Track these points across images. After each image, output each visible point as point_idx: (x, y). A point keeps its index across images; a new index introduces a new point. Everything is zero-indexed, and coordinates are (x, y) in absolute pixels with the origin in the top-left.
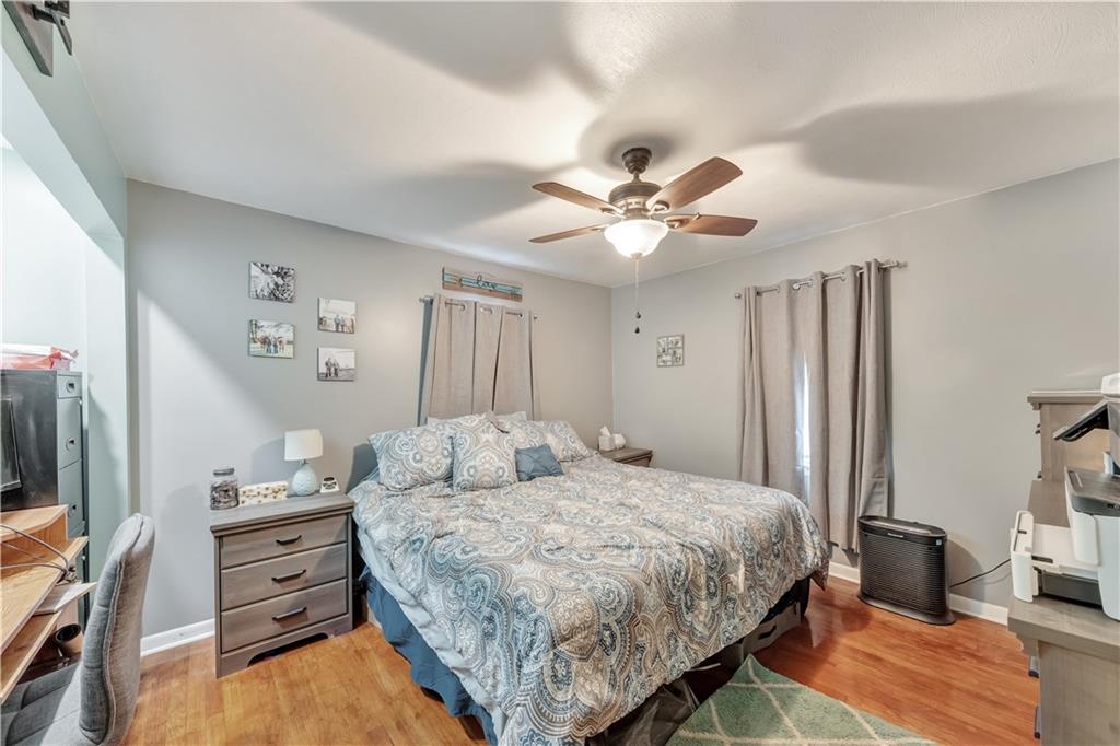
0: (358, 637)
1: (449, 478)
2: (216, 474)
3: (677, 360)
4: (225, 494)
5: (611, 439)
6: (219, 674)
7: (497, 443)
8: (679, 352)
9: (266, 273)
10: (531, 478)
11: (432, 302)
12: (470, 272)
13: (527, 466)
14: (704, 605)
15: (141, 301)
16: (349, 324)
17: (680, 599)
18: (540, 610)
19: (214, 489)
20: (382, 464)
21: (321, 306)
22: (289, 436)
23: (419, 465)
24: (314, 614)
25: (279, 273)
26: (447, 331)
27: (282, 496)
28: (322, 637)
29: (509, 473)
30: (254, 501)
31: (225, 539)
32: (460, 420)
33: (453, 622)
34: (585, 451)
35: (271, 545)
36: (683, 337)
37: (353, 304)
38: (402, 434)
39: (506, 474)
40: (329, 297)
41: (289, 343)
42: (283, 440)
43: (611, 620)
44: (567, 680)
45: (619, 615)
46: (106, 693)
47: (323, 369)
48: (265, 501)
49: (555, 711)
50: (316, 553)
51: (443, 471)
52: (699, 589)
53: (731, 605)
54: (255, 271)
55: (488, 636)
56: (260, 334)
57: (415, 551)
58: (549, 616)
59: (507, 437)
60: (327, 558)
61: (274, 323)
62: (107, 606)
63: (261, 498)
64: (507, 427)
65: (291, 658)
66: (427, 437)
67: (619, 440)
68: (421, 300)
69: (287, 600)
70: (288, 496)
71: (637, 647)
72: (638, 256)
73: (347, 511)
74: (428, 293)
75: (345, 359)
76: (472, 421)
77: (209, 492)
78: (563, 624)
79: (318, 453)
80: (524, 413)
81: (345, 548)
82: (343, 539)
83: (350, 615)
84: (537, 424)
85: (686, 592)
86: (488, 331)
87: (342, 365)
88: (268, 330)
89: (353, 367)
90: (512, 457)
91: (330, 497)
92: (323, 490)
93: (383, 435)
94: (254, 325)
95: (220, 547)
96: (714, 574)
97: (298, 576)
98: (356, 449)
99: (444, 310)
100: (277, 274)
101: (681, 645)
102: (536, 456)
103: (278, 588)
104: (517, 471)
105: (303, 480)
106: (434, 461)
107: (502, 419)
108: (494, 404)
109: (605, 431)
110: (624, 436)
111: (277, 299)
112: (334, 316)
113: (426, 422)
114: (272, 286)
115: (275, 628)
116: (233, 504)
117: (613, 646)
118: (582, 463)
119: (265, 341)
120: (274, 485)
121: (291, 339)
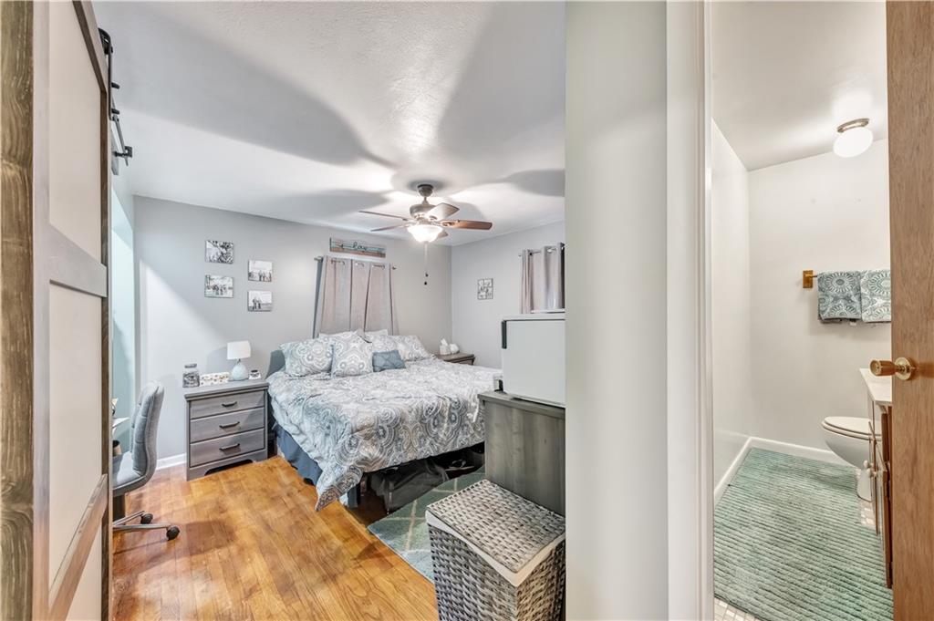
0: (271, 462)
1: (329, 370)
2: (186, 367)
3: (489, 295)
4: (192, 378)
5: (446, 347)
6: (188, 480)
7: (361, 348)
8: (490, 290)
9: (216, 246)
10: (382, 370)
11: (322, 260)
12: (349, 240)
13: (380, 362)
14: (445, 425)
15: (141, 265)
16: (268, 275)
17: (429, 421)
18: (349, 420)
19: (185, 375)
20: (288, 362)
21: (250, 266)
22: (230, 345)
23: (310, 362)
24: (244, 448)
25: (225, 246)
26: (333, 278)
27: (226, 380)
28: (248, 462)
29: (367, 366)
30: (209, 383)
31: (193, 403)
32: (339, 335)
33: (313, 434)
34: (425, 354)
35: (218, 407)
36: (492, 280)
37: (270, 264)
38: (301, 344)
39: (365, 367)
40: (255, 260)
41: (229, 288)
42: (226, 348)
43: (385, 425)
44: (356, 446)
45: (389, 423)
46: (146, 455)
47: (251, 304)
48: (215, 383)
49: (348, 457)
50: (246, 411)
51: (326, 365)
52: (444, 417)
53: (465, 428)
54: (209, 245)
55: (327, 435)
56: (212, 284)
57: (299, 404)
58: (353, 422)
59: (369, 345)
60: (252, 415)
61: (220, 277)
62: (146, 416)
63: (213, 381)
64: (371, 339)
65: (231, 472)
66: (317, 345)
67: (454, 348)
68: (316, 259)
69: (227, 440)
70: (229, 381)
71: (399, 439)
72: (426, 242)
73: (265, 388)
74: (319, 254)
75: (265, 297)
76: (349, 335)
77: (182, 376)
78: (358, 425)
79: (248, 355)
80: (386, 331)
81: (263, 411)
82: (262, 404)
83: (266, 450)
84: (393, 337)
85: (435, 418)
86: (361, 279)
87: (263, 302)
88: (217, 281)
89: (270, 302)
90: (370, 357)
91: (254, 381)
92: (251, 378)
93: (289, 344)
94: (208, 278)
95: (190, 407)
96: (455, 412)
97: (235, 425)
98: (272, 353)
99: (330, 266)
100: (222, 247)
101: (428, 442)
102: (387, 357)
103: (223, 432)
104: (373, 366)
105: (238, 371)
106: (320, 360)
107: (367, 334)
108: (365, 325)
109: (444, 342)
110: (458, 346)
111: (222, 262)
112: (258, 271)
113: (318, 336)
114: (219, 254)
115: (221, 455)
116: (196, 384)
117: (384, 436)
118: (422, 362)
119: (215, 288)
120: (221, 374)
121: (231, 286)
